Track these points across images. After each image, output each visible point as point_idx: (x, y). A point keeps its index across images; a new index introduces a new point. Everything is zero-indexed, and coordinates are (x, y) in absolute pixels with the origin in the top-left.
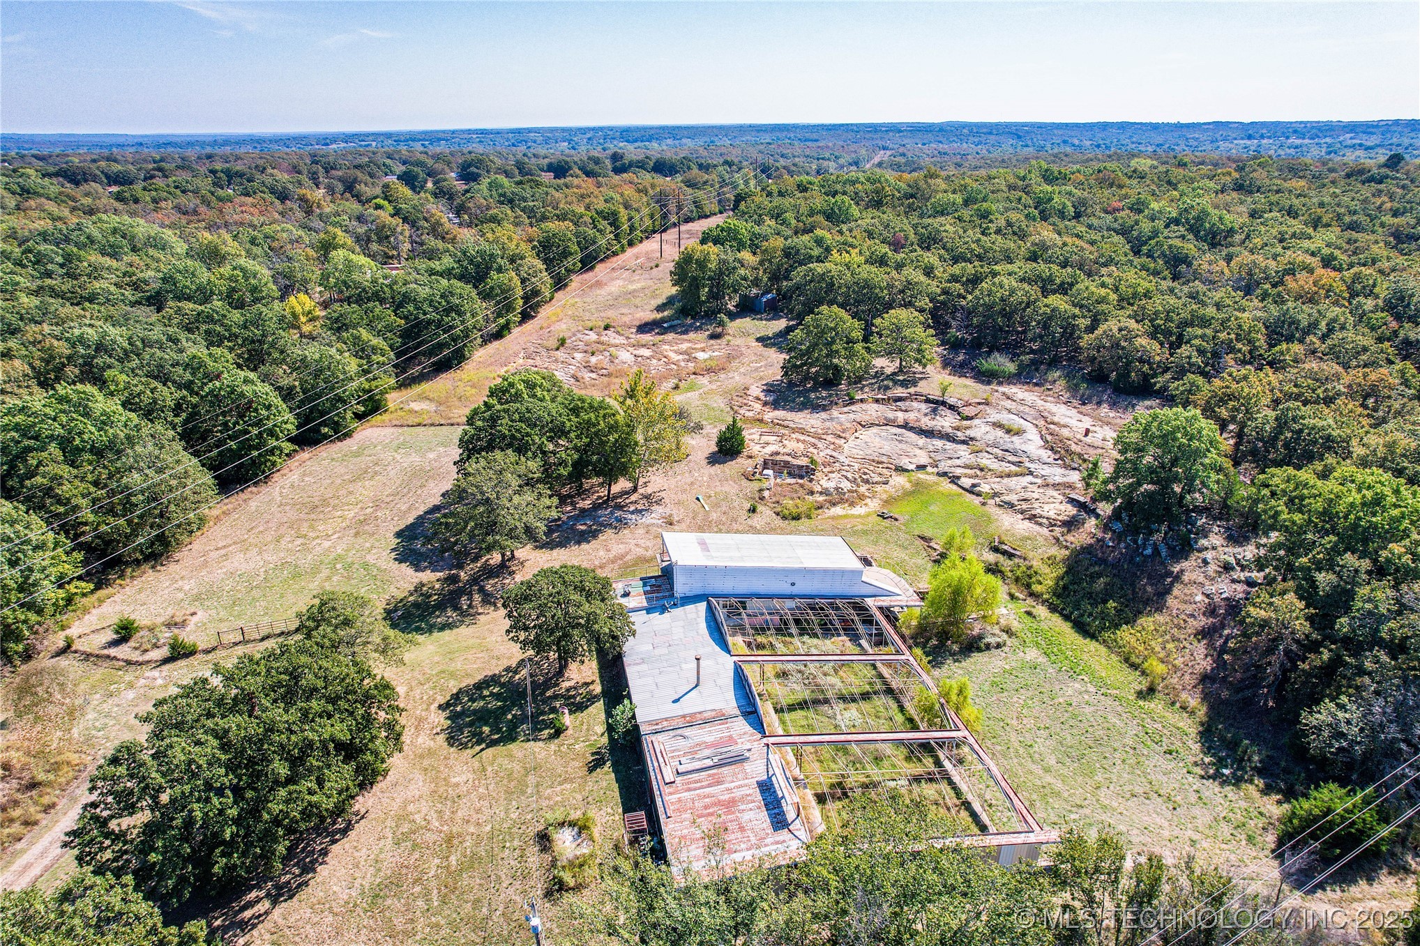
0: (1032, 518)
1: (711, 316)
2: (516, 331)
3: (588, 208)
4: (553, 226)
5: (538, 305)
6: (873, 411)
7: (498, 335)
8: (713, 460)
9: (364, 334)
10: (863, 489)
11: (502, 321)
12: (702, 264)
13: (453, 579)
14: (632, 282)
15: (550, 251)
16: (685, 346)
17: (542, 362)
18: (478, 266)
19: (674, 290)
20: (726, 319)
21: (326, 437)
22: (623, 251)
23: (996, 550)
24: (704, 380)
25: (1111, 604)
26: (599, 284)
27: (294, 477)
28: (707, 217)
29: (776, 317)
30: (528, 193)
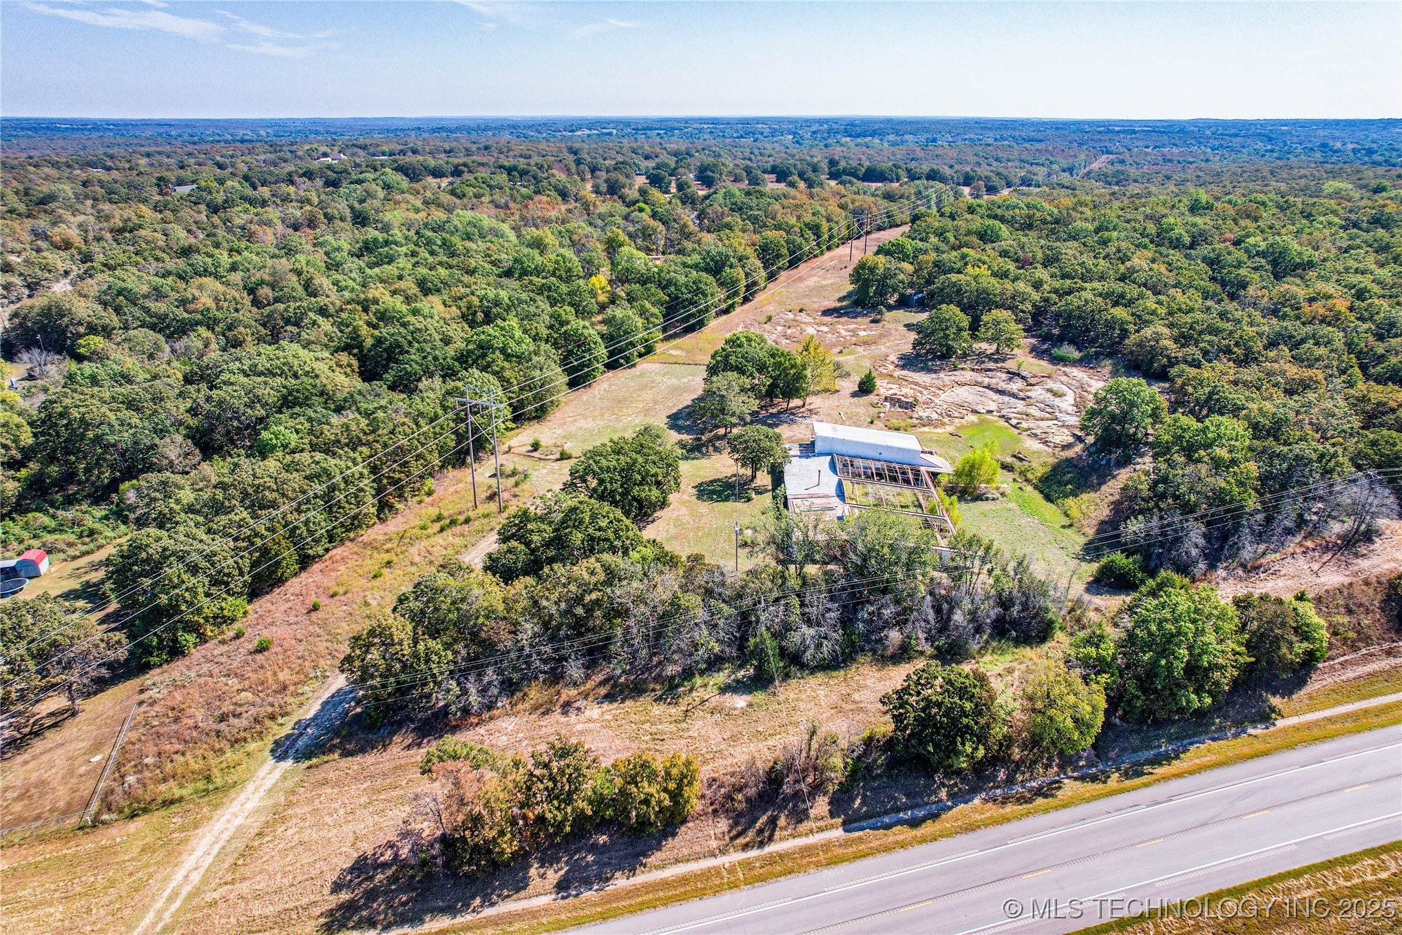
0: (1045, 443)
1: (874, 307)
2: (738, 309)
3: (799, 218)
4: (771, 234)
5: (755, 292)
6: (968, 375)
7: (726, 311)
8: (854, 395)
9: (648, 305)
10: (946, 420)
11: (730, 302)
12: (872, 270)
13: (699, 439)
14: (824, 279)
15: (767, 254)
16: (852, 327)
17: (755, 331)
18: (716, 262)
19: (851, 288)
20: (884, 309)
21: (621, 365)
22: (822, 253)
23: (1014, 456)
24: (860, 349)
25: (1070, 486)
26: (801, 279)
27: (605, 386)
28: (898, 226)
29: (923, 311)
30: (754, 203)
